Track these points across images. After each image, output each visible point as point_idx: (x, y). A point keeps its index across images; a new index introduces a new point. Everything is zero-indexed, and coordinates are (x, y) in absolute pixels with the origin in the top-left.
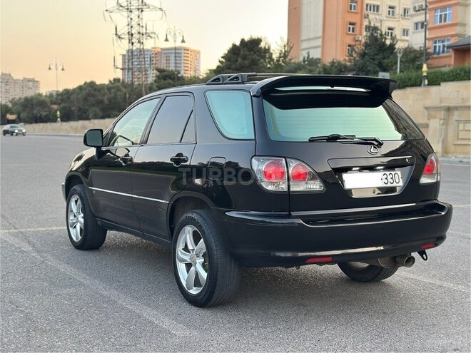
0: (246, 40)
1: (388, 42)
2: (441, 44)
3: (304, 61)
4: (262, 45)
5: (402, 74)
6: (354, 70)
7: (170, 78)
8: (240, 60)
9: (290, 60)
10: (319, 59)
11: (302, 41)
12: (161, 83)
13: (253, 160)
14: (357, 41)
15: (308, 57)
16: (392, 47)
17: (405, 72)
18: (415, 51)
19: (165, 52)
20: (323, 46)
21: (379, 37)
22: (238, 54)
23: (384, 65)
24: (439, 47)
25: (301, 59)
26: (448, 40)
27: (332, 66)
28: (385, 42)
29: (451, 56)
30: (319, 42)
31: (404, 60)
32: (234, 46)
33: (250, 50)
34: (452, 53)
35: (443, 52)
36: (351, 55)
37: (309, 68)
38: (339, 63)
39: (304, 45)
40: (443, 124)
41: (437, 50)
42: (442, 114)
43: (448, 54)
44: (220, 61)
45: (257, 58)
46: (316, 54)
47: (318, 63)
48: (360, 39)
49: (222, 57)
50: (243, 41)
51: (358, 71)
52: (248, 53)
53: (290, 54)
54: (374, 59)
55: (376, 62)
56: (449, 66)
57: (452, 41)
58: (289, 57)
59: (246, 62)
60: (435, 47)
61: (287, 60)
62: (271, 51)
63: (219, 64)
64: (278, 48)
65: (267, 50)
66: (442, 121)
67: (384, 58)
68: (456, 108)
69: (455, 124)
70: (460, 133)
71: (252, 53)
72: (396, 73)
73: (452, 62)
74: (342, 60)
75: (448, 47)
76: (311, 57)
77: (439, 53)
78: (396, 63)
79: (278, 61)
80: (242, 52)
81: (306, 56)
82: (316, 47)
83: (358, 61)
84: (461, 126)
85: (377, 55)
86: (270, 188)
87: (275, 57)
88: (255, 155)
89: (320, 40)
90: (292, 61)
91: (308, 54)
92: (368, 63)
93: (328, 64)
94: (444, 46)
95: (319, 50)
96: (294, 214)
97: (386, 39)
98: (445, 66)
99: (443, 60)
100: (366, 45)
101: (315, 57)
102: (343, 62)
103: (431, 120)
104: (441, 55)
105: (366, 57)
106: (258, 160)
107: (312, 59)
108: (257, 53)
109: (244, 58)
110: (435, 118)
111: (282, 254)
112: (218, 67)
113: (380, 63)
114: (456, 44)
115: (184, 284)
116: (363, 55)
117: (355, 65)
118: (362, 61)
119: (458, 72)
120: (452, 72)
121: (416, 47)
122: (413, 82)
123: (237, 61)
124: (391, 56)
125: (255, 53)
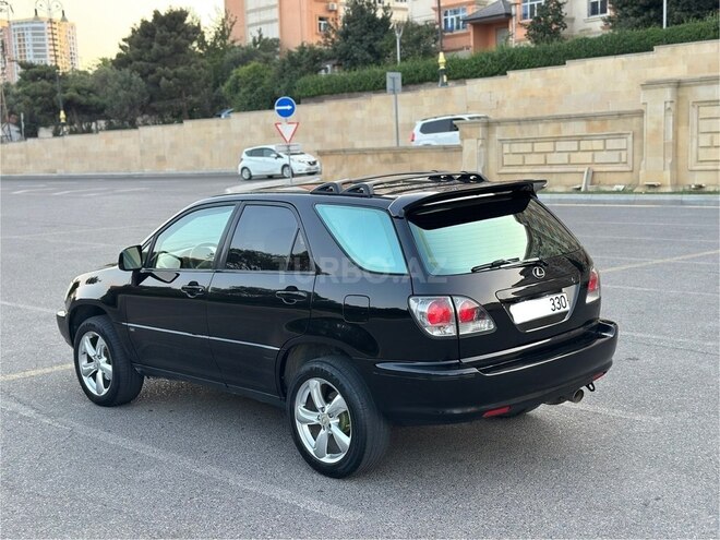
0: (163, 14)
1: (379, 14)
2: (454, 17)
3: (255, 43)
4: (188, 20)
5: (404, 64)
6: (334, 58)
7: (44, 78)
8: (156, 45)
9: (233, 42)
10: (277, 40)
11: (248, 12)
12: (29, 87)
13: (411, 300)
14: (331, 11)
15: (261, 36)
16: (386, 21)
17: (409, 61)
18: (419, 27)
19: (16, 26)
20: (281, 20)
21: (366, 7)
22: (152, 36)
23: (376, 49)
24: (452, 20)
25: (251, 40)
26: (464, 10)
27: (302, 53)
28: (375, 14)
29: (468, 34)
30: (274, 14)
31: (404, 41)
32: (144, 23)
33: (171, 29)
34: (470, 29)
35: (458, 28)
36: (328, 36)
37: (264, 54)
38: (311, 47)
39: (252, 19)
40: (482, 145)
41: (449, 25)
42: (480, 131)
43: (464, 31)
44: (121, 47)
45: (183, 41)
46: (271, 33)
47: (277, 46)
48: (335, 8)
49: (124, 40)
50: (157, 14)
51: (340, 59)
52: (168, 34)
53: (232, 33)
54: (361, 41)
55: (365, 45)
56: (468, 49)
57: (470, 12)
58: (231, 38)
59: (167, 49)
60: (446, 21)
61: (228, 42)
62: (202, 29)
63: (120, 51)
64: (213, 24)
65: (197, 30)
66: (480, 142)
67: (376, 39)
68: (498, 123)
69: (498, 144)
70: (505, 157)
71: (174, 33)
72: (396, 62)
73: (472, 43)
74: (315, 42)
75: (465, 21)
76: (264, 37)
77: (452, 30)
78: (394, 46)
79: (214, 44)
80: (158, 32)
81: (258, 35)
82: (271, 22)
83: (338, 45)
84: (506, 148)
85: (365, 34)
86: (436, 333)
87: (209, 37)
88: (413, 295)
89: (276, 11)
90: (236, 44)
91: (260, 31)
92: (353, 47)
93: (294, 50)
94: (458, 18)
95: (276, 26)
96: (464, 361)
97: (376, 9)
98: (461, 49)
99: (457, 39)
100: (348, 19)
101: (270, 38)
102: (318, 47)
103: (466, 141)
104: (455, 33)
105: (350, 37)
106: (417, 301)
107: (267, 39)
108: (183, 34)
109: (163, 42)
110: (471, 138)
111: (456, 411)
112: (119, 55)
113: (370, 46)
114: (474, 17)
115: (311, 451)
116: (345, 35)
117: (335, 50)
118: (344, 45)
119: (484, 58)
120: (474, 59)
121: (420, 20)
122: (421, 75)
123: (151, 47)
124: (385, 36)
125: (179, 33)
